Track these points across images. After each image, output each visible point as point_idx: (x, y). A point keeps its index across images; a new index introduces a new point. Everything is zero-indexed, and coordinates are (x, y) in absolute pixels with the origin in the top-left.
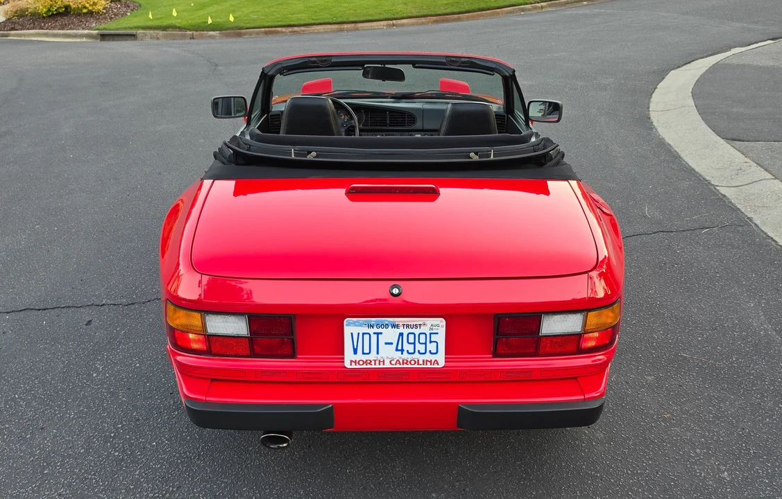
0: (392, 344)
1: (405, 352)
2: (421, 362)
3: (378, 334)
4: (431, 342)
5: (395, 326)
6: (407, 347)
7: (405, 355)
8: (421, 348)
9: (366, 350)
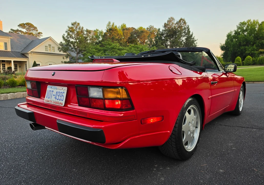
0: (54, 95)
1: (56, 99)
2: (59, 104)
3: (53, 91)
4: (62, 96)
5: (57, 89)
6: (57, 97)
7: (57, 100)
8: (60, 97)
9: (49, 97)
